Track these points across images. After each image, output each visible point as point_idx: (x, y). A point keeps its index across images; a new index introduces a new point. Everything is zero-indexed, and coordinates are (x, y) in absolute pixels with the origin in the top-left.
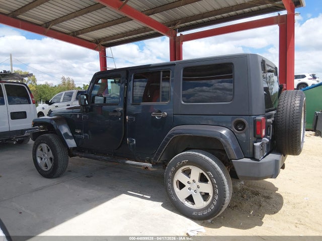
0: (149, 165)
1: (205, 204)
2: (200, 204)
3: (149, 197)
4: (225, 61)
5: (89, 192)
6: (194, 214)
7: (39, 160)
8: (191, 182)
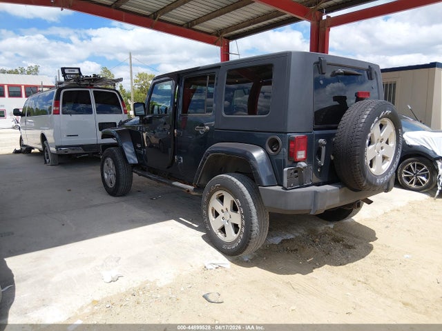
0: (191, 188)
1: (235, 236)
2: (231, 236)
3: (197, 226)
4: (267, 62)
5: (139, 213)
6: (224, 247)
7: (106, 176)
8: (225, 210)
